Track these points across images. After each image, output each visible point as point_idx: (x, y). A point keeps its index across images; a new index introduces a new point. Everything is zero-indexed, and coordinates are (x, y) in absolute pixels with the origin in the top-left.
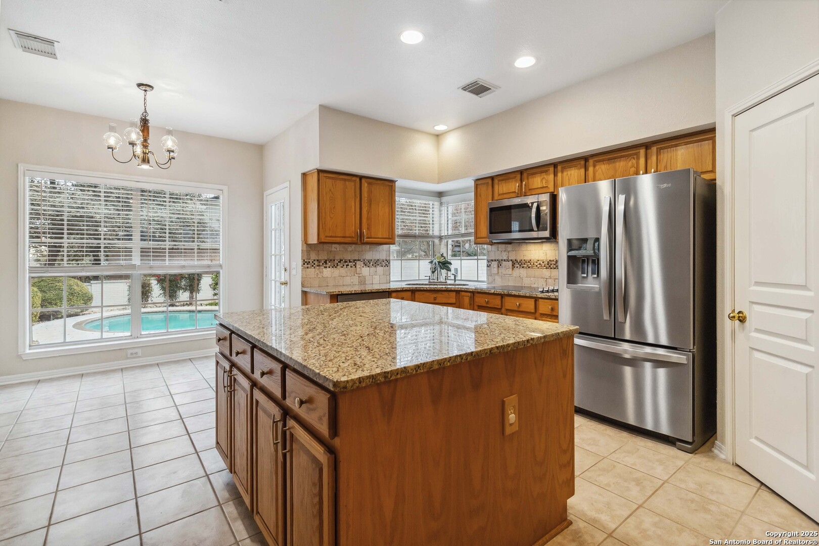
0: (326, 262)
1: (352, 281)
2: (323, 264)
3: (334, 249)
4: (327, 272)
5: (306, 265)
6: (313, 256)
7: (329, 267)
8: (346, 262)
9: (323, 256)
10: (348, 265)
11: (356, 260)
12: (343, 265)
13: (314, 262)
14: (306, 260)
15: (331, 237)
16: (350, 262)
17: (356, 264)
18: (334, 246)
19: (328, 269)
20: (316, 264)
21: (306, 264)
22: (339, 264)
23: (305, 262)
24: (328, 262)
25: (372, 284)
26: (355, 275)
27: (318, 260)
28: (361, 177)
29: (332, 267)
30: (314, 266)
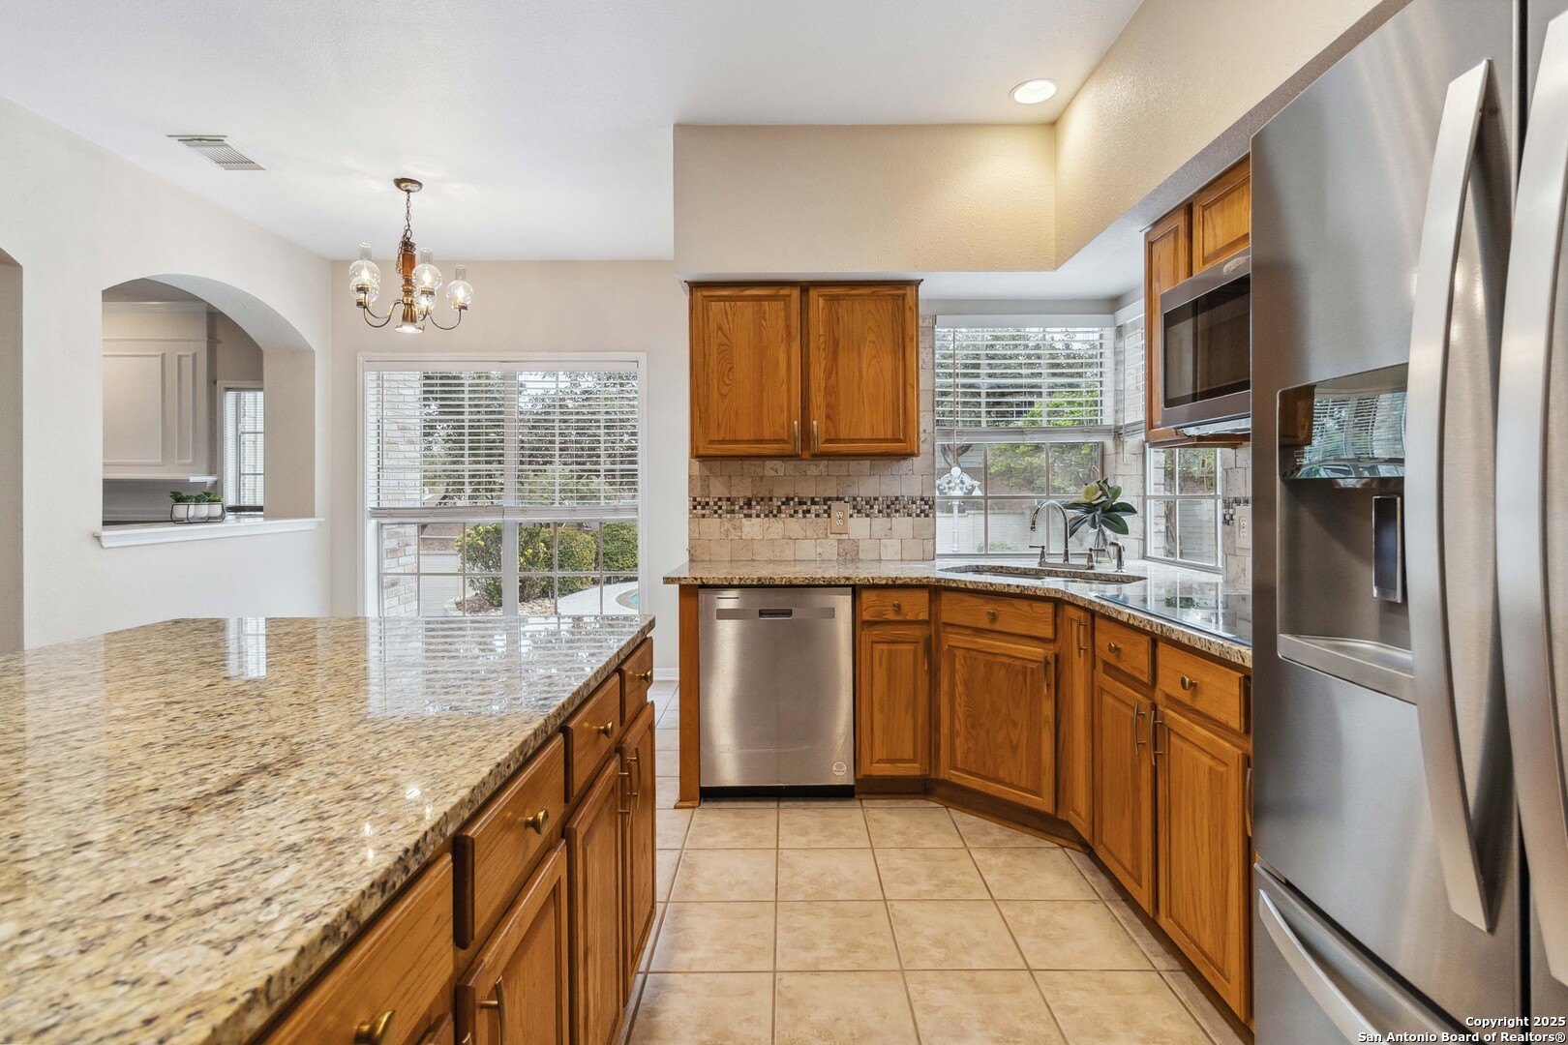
0: (748, 504)
1: (819, 550)
2: (741, 508)
3: (769, 472)
4: (753, 527)
5: (699, 511)
6: (718, 489)
7: (758, 516)
8: (801, 503)
9: (742, 490)
10: (809, 511)
11: (830, 499)
12: (796, 512)
13: (719, 503)
14: (698, 499)
15: (725, 441)
16: (814, 503)
17: (829, 508)
18: (769, 464)
19: (755, 520)
20: (724, 508)
21: (699, 507)
22: (783, 507)
23: (695, 504)
24: (754, 503)
25: (880, 560)
26: (827, 537)
27: (728, 499)
28: (805, 287)
29: (766, 516)
30: (720, 512)
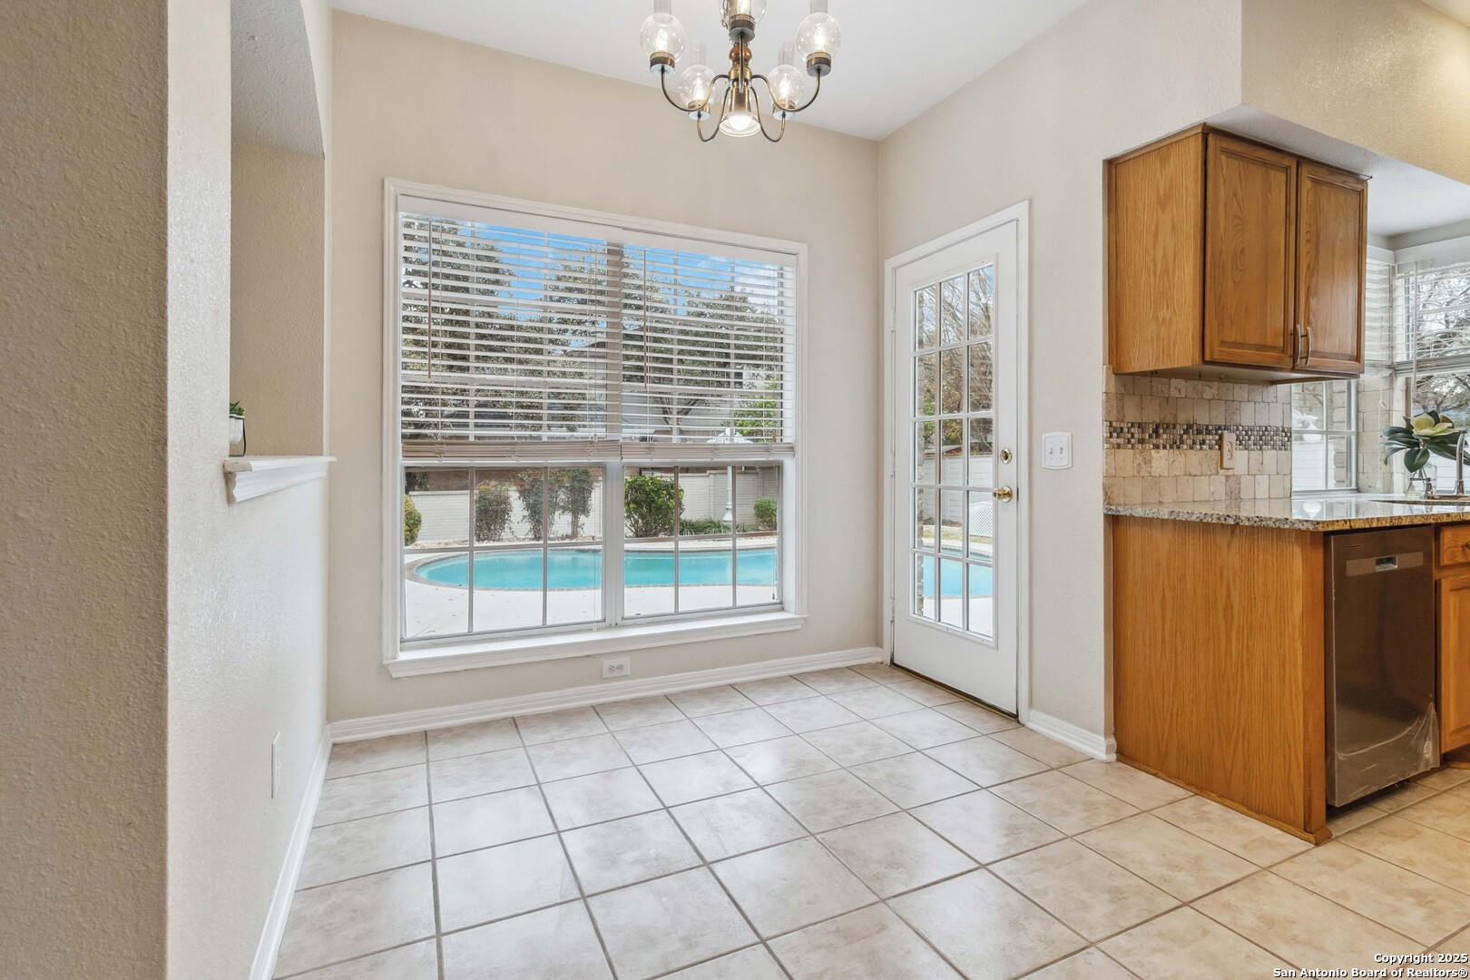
0: (1156, 431)
1: (1212, 489)
2: (1150, 436)
3: (1174, 393)
4: (1161, 460)
5: (1114, 440)
6: (1132, 414)
7: (1165, 447)
8: (1199, 432)
9: (1152, 416)
10: (1203, 442)
11: (1219, 428)
12: (1194, 443)
13: (1132, 430)
14: (1114, 424)
15: (1235, 345)
16: (1209, 433)
17: (1221, 437)
18: (1175, 382)
19: (1163, 452)
20: (1136, 436)
21: (1115, 435)
22: (1185, 436)
23: (1114, 430)
24: (1161, 431)
25: (1255, 498)
26: (1217, 473)
27: (1140, 425)
28: (1301, 160)
29: (1171, 447)
30: (1133, 441)
